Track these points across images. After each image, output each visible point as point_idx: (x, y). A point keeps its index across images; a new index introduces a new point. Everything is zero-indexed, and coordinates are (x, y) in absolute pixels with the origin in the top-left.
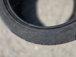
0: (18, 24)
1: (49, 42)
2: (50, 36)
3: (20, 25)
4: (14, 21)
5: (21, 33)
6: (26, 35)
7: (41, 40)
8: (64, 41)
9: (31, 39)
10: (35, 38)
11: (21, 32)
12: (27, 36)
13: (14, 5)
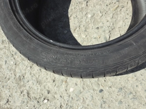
0: (38, 44)
1: (92, 71)
2: (94, 60)
3: (41, 46)
4: (31, 39)
5: (44, 59)
6: (52, 62)
7: (80, 68)
8: (120, 67)
9: (63, 67)
10: (69, 65)
11: (44, 57)
12: (55, 62)
13: (27, 9)
